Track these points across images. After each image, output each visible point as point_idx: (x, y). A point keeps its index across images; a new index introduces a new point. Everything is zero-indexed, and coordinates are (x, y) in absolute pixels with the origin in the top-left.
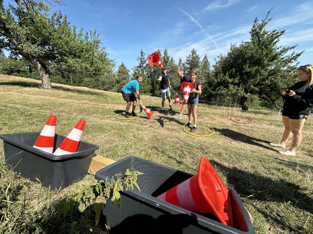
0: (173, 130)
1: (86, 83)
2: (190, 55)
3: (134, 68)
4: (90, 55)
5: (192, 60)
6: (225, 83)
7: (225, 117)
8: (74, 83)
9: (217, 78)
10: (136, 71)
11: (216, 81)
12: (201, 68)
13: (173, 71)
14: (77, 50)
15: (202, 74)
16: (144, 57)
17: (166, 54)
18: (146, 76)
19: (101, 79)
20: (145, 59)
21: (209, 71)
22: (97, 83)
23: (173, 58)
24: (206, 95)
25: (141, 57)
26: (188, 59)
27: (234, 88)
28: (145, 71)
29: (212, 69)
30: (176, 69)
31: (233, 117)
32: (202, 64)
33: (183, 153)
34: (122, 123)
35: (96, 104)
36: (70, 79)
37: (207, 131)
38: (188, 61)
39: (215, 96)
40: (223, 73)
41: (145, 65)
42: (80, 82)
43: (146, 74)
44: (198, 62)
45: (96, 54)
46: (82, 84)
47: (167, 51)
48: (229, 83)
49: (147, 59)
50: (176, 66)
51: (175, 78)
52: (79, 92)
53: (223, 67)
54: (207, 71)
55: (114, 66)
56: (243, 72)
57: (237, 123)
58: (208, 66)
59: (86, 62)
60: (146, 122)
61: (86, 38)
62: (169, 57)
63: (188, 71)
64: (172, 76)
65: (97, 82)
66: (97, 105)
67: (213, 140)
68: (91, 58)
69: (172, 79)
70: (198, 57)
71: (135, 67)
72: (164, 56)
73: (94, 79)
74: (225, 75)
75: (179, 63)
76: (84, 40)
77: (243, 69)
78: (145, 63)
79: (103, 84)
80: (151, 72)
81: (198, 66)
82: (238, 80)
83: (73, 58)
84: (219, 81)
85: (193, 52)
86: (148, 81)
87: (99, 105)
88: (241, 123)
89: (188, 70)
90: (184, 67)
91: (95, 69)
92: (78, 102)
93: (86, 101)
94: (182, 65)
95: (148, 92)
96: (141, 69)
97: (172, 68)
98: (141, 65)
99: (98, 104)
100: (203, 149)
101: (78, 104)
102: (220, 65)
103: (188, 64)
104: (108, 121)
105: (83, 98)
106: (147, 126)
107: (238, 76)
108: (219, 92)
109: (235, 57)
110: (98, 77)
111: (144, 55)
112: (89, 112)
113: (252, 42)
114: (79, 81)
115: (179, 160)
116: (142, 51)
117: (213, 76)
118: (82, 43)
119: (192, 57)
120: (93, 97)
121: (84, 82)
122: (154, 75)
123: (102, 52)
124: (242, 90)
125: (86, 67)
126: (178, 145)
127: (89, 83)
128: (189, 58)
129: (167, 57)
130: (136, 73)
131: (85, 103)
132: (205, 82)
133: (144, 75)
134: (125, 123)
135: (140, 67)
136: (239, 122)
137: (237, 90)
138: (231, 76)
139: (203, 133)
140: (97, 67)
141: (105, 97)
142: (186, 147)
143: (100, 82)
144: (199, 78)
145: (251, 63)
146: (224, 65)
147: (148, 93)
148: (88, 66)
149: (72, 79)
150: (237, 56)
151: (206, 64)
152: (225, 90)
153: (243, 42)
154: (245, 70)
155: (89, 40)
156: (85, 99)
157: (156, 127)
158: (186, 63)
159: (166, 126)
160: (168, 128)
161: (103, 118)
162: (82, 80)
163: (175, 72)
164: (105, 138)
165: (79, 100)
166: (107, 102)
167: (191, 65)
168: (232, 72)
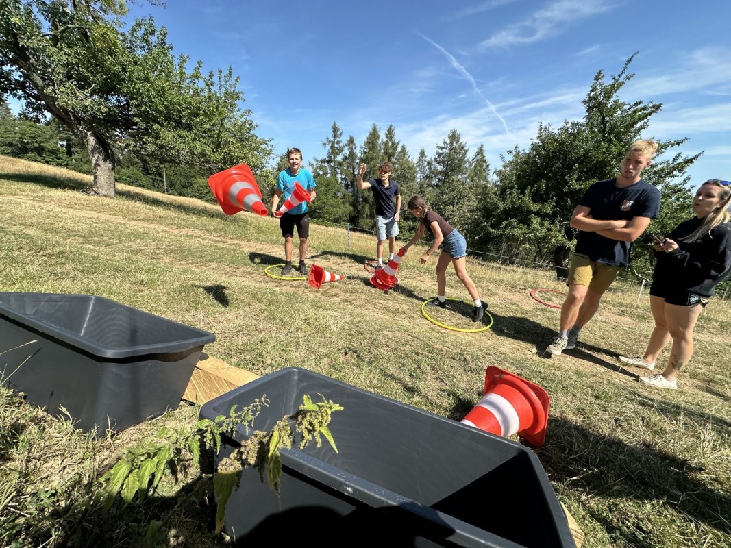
0: (397, 312)
1: (199, 190)
2: (445, 143)
3: (315, 163)
4: (213, 125)
5: (450, 154)
6: (521, 212)
7: (518, 289)
8: (172, 188)
9: (504, 200)
10: (318, 170)
11: (502, 206)
12: (468, 173)
13: (404, 177)
14: (183, 110)
15: (471, 188)
16: (339, 140)
17: (391, 138)
18: (341, 183)
20: (341, 145)
21: (487, 182)
23: (406, 146)
24: (477, 238)
25: (332, 139)
26: (440, 151)
27: (541, 224)
28: (339, 171)
29: (493, 178)
30: (412, 172)
31: (537, 292)
32: (471, 165)
33: (419, 368)
34: (277, 289)
35: (219, 239)
36: (163, 177)
38: (439, 155)
39: (497, 240)
40: (518, 189)
41: (339, 158)
42: (185, 187)
43: (342, 179)
44: (462, 160)
45: (227, 125)
46: (190, 191)
47: (392, 128)
48: (532, 212)
49: (346, 145)
50: (411, 165)
51: (408, 193)
52: (182, 208)
53: (519, 174)
54: (482, 182)
55: (269, 154)
56: (565, 189)
57: (545, 304)
58: (484, 170)
59: (204, 141)
60: (336, 290)
61: (209, 85)
62: (398, 143)
63: (439, 180)
66: (221, 242)
67: (489, 343)
68: (217, 132)
70: (463, 148)
71: (317, 161)
72: (385, 139)
74: (523, 193)
75: (420, 160)
76: (202, 90)
77: (566, 183)
78: (340, 153)
80: (354, 175)
81: (462, 170)
82: (552, 208)
83: (174, 128)
84: (509, 207)
85: (454, 137)
86: (344, 196)
87: (227, 242)
88: (555, 305)
89: (440, 177)
90: (430, 168)
91: (224, 159)
92: (176, 232)
93: (197, 232)
94: (426, 164)
95: (344, 221)
96: (331, 166)
97: (402, 169)
98: (330, 158)
99: (225, 240)
100: (465, 360)
101: (176, 236)
102: (511, 170)
103: (439, 163)
104: (245, 281)
105: (190, 223)
106: (338, 300)
107: (552, 199)
108: (507, 231)
109: (548, 155)
111: (341, 134)
112: (202, 257)
113: (587, 124)
114: (183, 184)
115: (410, 384)
116: (335, 125)
117: (495, 194)
118: (199, 95)
119: (449, 147)
121: (195, 186)
123: (243, 120)
124: (560, 232)
125: (204, 151)
126: (408, 348)
127: (206, 191)
128: (442, 148)
129: (393, 144)
130: (319, 174)
131: (195, 234)
132: (477, 208)
133: (337, 180)
134: (285, 288)
135: (329, 161)
136: (551, 303)
137: (549, 230)
138: (536, 198)
139: (466, 324)
140: (228, 154)
141: (242, 224)
142: (427, 354)
144: (464, 197)
145: (583, 171)
146: (522, 170)
147: (342, 223)
148: (208, 150)
149: (168, 177)
150: (553, 152)
151: (481, 166)
152: (521, 229)
153: (566, 123)
154: (569, 187)
155: (214, 89)
156: (195, 227)
157: (358, 302)
158: (436, 160)
159: (381, 301)
160: (385, 308)
161: (234, 273)
162: (190, 181)
163: (409, 179)
164: (237, 321)
165: (179, 227)
166: (245, 237)
167: (447, 165)
168: (539, 188)
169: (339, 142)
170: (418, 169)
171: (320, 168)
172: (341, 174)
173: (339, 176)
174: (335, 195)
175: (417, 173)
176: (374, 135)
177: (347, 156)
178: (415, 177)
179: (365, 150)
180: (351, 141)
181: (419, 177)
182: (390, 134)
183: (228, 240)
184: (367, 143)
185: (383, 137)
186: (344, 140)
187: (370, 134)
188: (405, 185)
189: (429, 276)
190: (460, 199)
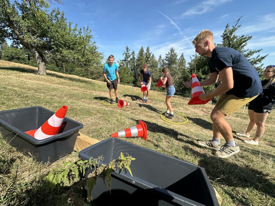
0: (151, 117)
1: (77, 72)
2: (169, 53)
3: (120, 61)
4: (82, 48)
5: (171, 57)
7: (197, 108)
8: (67, 72)
9: (191, 74)
10: (121, 64)
11: (190, 76)
12: (178, 64)
14: (71, 43)
15: (179, 70)
16: (129, 52)
17: (148, 51)
18: (130, 69)
19: (90, 69)
20: (130, 54)
21: (185, 67)
22: (87, 73)
23: (154, 54)
24: (181, 88)
25: (126, 52)
26: (167, 56)
28: (129, 64)
29: (187, 66)
31: (204, 109)
32: (179, 61)
33: (160, 138)
34: (106, 109)
35: (84, 90)
36: (63, 68)
37: (182, 119)
38: (167, 57)
39: (189, 89)
40: (197, 70)
41: (129, 59)
42: (71, 71)
43: (130, 67)
44: (175, 59)
45: (87, 48)
46: (73, 72)
47: (149, 48)
48: (202, 78)
49: (131, 54)
50: (156, 61)
51: (155, 72)
52: (70, 79)
54: (183, 67)
55: (103, 58)
57: (207, 113)
58: (184, 63)
59: (78, 54)
60: (128, 109)
61: (80, 33)
62: (151, 53)
64: (153, 70)
65: (87, 71)
67: (186, 128)
68: (83, 50)
69: (152, 73)
70: (176, 54)
71: (121, 60)
72: (146, 52)
73: (84, 69)
74: (199, 71)
75: (159, 59)
76: (78, 35)
78: (129, 57)
79: (92, 73)
80: (135, 66)
81: (176, 63)
83: (67, 49)
85: (172, 50)
86: (131, 73)
89: (167, 66)
90: (163, 62)
91: (86, 60)
92: (69, 88)
93: (76, 88)
94: (162, 61)
96: (126, 62)
97: (152, 63)
98: (126, 59)
99: (87, 91)
100: (177, 134)
101: (69, 89)
102: (194, 62)
103: (166, 60)
104: (94, 106)
105: (74, 84)
106: (129, 112)
110: (88, 67)
111: (129, 50)
112: (78, 97)
113: (223, 44)
115: (156, 144)
116: (127, 47)
117: (188, 72)
118: (76, 37)
119: (170, 54)
120: (82, 84)
121: (75, 71)
122: (137, 68)
123: (93, 46)
124: (213, 86)
125: (78, 57)
126: (155, 130)
127: (80, 72)
128: (168, 55)
129: (149, 54)
130: (121, 65)
132: (181, 77)
133: (128, 68)
134: (109, 108)
138: (204, 73)
139: (177, 121)
141: (93, 85)
142: (163, 132)
143: (89, 71)
144: (176, 73)
146: (198, 63)
147: (130, 84)
148: (80, 57)
149: (65, 68)
151: (183, 61)
155: (82, 35)
156: (76, 86)
157: (137, 113)
158: (165, 59)
159: (145, 113)
160: (147, 115)
161: (90, 103)
162: (73, 69)
163: (155, 67)
164: (92, 121)
165: (70, 86)
166: (94, 90)
167: (170, 61)
168: (205, 69)
169: (129, 53)
170: (159, 63)
171: (122, 63)
172: (130, 65)
173: (129, 66)
174: (127, 73)
175: (158, 64)
176: (142, 50)
177: (132, 58)
178: (157, 66)
179: (139, 56)
180: (133, 53)
181: (159, 66)
182: (148, 50)
183: (88, 91)
184: (139, 53)
185: (145, 51)
186: (130, 52)
187: (140, 50)
188: (154, 69)
189: (163, 103)
190: (175, 74)
